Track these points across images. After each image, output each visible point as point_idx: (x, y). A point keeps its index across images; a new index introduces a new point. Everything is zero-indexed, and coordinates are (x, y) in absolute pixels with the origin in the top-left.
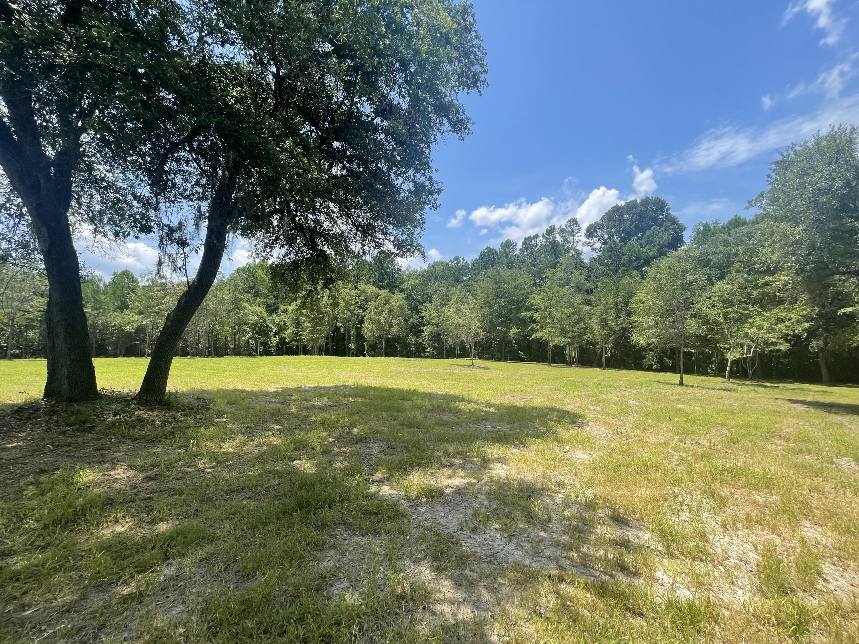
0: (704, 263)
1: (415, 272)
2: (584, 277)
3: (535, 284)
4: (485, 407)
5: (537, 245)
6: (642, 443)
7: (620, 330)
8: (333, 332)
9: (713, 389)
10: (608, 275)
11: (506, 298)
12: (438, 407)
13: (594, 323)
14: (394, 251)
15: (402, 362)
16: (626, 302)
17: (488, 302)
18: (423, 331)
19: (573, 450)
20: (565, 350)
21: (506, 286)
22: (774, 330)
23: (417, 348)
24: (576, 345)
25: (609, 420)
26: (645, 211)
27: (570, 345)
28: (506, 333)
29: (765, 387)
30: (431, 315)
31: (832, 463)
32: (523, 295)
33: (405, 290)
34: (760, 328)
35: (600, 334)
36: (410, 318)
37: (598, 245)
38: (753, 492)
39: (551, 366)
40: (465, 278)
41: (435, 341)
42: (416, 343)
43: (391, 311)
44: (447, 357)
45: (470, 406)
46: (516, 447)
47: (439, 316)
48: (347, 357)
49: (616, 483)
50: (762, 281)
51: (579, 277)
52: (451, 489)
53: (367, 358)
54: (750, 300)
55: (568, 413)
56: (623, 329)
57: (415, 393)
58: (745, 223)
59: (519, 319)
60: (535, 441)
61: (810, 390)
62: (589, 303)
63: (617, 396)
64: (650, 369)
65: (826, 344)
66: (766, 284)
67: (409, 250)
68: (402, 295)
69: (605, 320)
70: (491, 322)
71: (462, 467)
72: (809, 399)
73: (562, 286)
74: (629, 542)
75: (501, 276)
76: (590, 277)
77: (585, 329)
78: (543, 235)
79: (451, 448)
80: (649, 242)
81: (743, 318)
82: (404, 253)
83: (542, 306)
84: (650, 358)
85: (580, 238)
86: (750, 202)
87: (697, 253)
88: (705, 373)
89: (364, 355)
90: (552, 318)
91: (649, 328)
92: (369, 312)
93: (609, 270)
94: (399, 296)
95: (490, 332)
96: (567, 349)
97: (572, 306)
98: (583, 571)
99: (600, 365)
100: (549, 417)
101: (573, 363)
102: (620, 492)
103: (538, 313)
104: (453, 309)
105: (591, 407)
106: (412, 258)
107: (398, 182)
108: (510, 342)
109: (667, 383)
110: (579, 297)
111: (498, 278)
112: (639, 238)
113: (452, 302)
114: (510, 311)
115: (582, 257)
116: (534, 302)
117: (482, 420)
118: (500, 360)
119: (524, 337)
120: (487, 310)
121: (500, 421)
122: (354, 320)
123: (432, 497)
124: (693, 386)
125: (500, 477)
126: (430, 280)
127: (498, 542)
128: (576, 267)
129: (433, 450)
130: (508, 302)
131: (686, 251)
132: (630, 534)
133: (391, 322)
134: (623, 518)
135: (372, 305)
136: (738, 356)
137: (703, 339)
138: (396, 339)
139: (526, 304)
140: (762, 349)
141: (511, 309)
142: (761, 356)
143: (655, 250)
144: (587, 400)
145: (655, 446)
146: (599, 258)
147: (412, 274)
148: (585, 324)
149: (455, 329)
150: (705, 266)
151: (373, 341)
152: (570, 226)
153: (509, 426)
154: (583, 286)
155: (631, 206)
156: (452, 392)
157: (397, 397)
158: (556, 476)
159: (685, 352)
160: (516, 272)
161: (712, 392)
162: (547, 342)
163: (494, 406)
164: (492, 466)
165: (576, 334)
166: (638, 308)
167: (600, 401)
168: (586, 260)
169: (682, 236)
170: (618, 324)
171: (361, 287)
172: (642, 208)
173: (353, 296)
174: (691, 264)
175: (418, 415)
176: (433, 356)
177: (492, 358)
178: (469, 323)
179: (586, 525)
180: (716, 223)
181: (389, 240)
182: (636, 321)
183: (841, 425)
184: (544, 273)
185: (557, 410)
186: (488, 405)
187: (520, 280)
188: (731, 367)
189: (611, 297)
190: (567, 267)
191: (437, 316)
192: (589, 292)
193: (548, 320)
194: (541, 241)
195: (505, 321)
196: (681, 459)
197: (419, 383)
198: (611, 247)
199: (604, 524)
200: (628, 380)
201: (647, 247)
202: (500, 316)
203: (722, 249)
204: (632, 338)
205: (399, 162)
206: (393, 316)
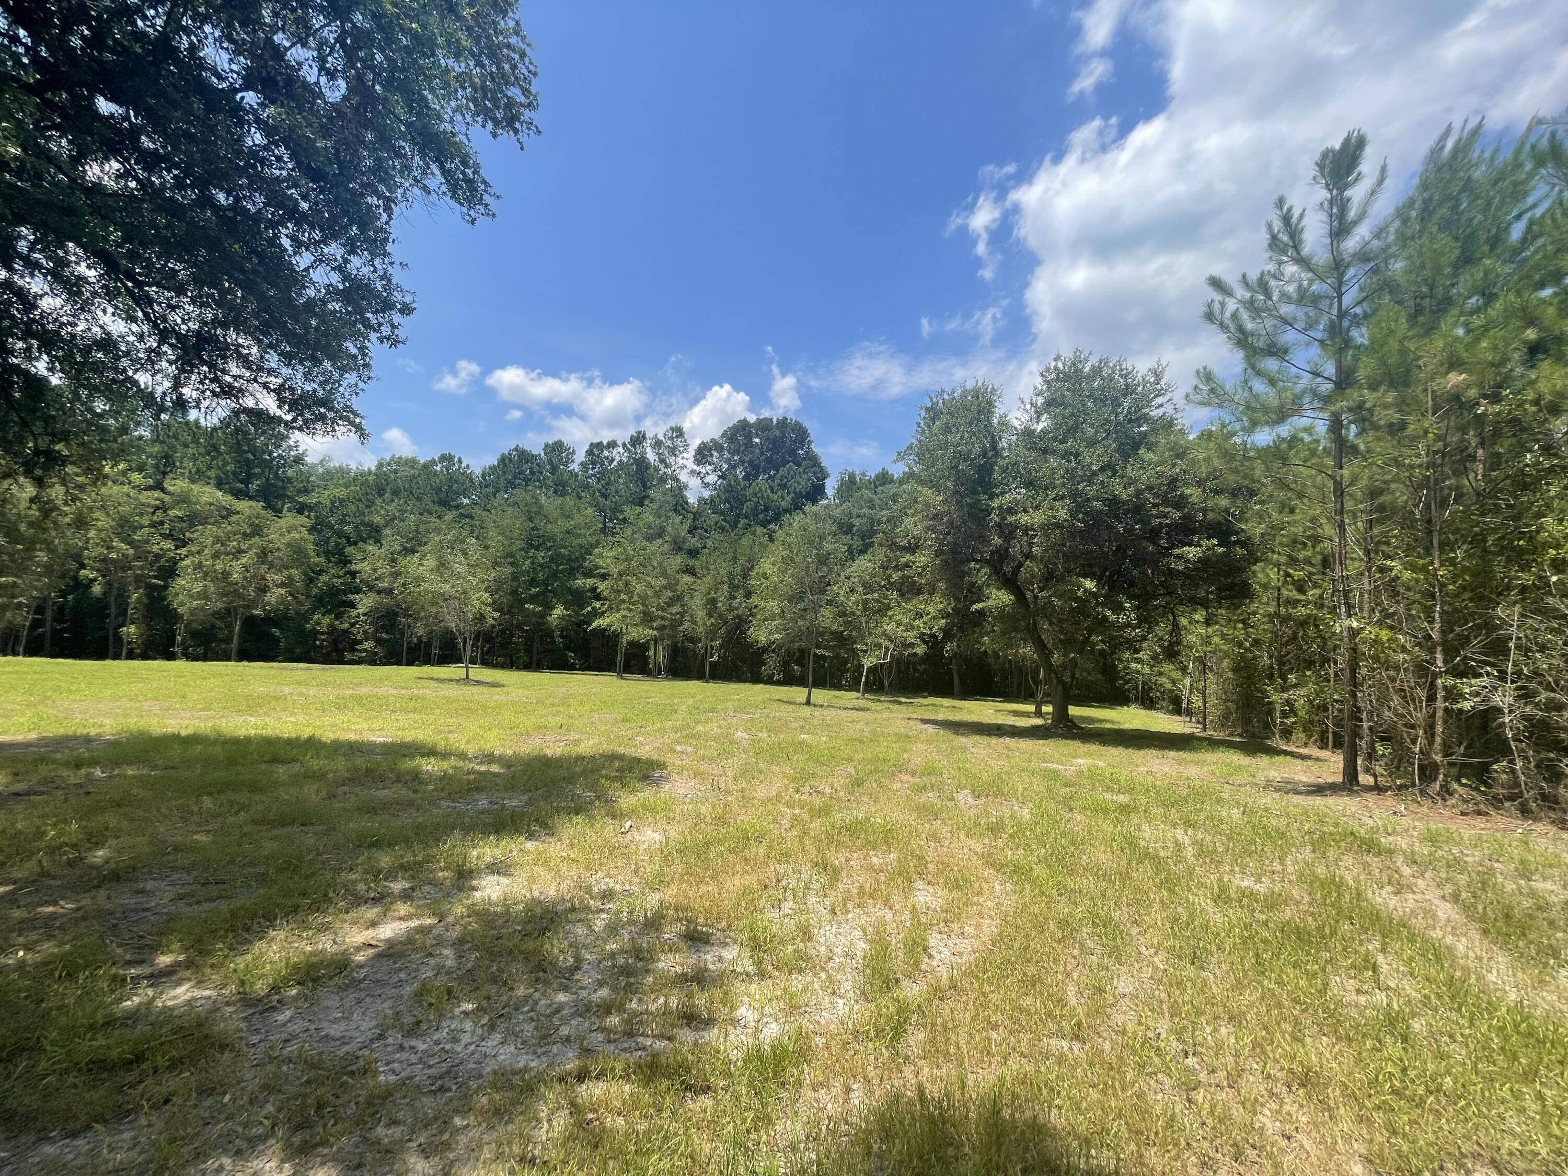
0: (846, 528)
1: (342, 472)
2: (686, 527)
3: (603, 530)
4: (482, 763)
5: (613, 460)
6: (745, 800)
7: (735, 618)
8: (63, 594)
9: (846, 709)
10: (723, 529)
11: (549, 549)
12: (368, 771)
13: (697, 605)
14: (279, 413)
15: (285, 673)
16: (745, 576)
17: (511, 555)
18: (352, 605)
19: (638, 829)
20: (648, 649)
21: (549, 526)
22: (912, 627)
23: (335, 642)
24: (666, 642)
25: (704, 767)
26: (782, 438)
27: (656, 640)
28: (543, 615)
29: (900, 703)
30: (375, 570)
31: (952, 799)
32: (581, 547)
33: (311, 508)
34: (899, 624)
35: (704, 624)
36: (321, 572)
37: (712, 478)
38: (871, 853)
39: (622, 678)
40: (466, 501)
41: (382, 627)
42: (332, 629)
43: (263, 555)
44: (410, 663)
45: (445, 765)
46: (531, 836)
47: (396, 575)
48: (108, 662)
49: (698, 874)
50: (903, 560)
51: (677, 526)
52: (371, 952)
53: (180, 665)
54: (890, 586)
55: (639, 760)
56: (739, 617)
57: (312, 744)
58: (892, 481)
59: (570, 590)
60: (571, 819)
61: (942, 706)
62: (691, 571)
63: (720, 727)
64: (770, 681)
65: (959, 646)
66: (907, 565)
67: (322, 418)
68: (303, 520)
69: (713, 602)
70: (514, 593)
71: (406, 896)
72: (941, 717)
73: (650, 539)
74: (706, 970)
75: (541, 507)
76: (696, 528)
77: (682, 614)
78: (624, 445)
79: (385, 860)
80: (784, 486)
81: (883, 609)
82: (306, 422)
83: (614, 571)
84: (771, 663)
85: (685, 461)
86: (899, 454)
87: (837, 512)
88: (838, 687)
89: (171, 657)
90: (630, 593)
91: (772, 617)
92: (194, 549)
93: (724, 520)
94: (289, 519)
95: (509, 612)
96: (652, 647)
97: (664, 575)
98: (626, 1045)
99: (701, 676)
100: (604, 772)
101: (659, 673)
102: (703, 889)
103: (606, 582)
104: (430, 562)
105: (679, 748)
106: (328, 438)
107: (303, 260)
108: (550, 634)
109: (791, 703)
110: (678, 561)
111: (534, 509)
112: (770, 477)
113: (429, 547)
114: (554, 576)
115: (688, 494)
116: (600, 562)
117: (469, 790)
118: (527, 667)
119: (579, 625)
120: (508, 570)
121: (506, 789)
122: (141, 568)
123: (315, 980)
124: (822, 706)
125: (489, 903)
126: (381, 495)
127: (466, 1039)
128: (675, 510)
129: (336, 871)
130: (552, 559)
131: (826, 507)
132: (709, 958)
133: (263, 578)
134: (702, 932)
135: (206, 535)
136: (875, 661)
137: (838, 636)
138: (272, 620)
139: (586, 564)
140: (900, 653)
141: (557, 571)
142: (898, 661)
143: (788, 499)
144: (673, 735)
145: (764, 803)
146: (712, 499)
147: (333, 476)
148: (682, 606)
149: (432, 604)
150: (846, 533)
151: (203, 623)
152: (671, 438)
153: (525, 798)
154: (684, 542)
155: (764, 426)
156: (409, 736)
157: (256, 756)
158: (600, 882)
159: (816, 655)
160: (572, 503)
161: (844, 713)
162: (617, 636)
163: (501, 760)
164: (475, 883)
165: (667, 623)
166: (760, 586)
167: (693, 736)
168: (692, 500)
169: (823, 485)
170: (731, 610)
171: (176, 485)
172: (777, 433)
173: (149, 505)
174: (830, 527)
175: (312, 793)
176: (372, 660)
177: (511, 664)
178: (465, 592)
179: (641, 960)
180: (864, 474)
181: (265, 386)
182: (756, 607)
183: (965, 749)
184: (622, 512)
185: (621, 758)
186: (490, 758)
187: (578, 519)
188: (867, 677)
189: (724, 564)
190: (661, 507)
191: (391, 574)
192: (693, 553)
193: (623, 596)
194: (619, 455)
195: (543, 594)
196: (795, 818)
197: (327, 720)
198: (729, 485)
199: (670, 950)
200: (739, 700)
201: (779, 494)
202: (532, 582)
203: (865, 511)
204: (749, 633)
205: (304, 216)
206: (271, 566)
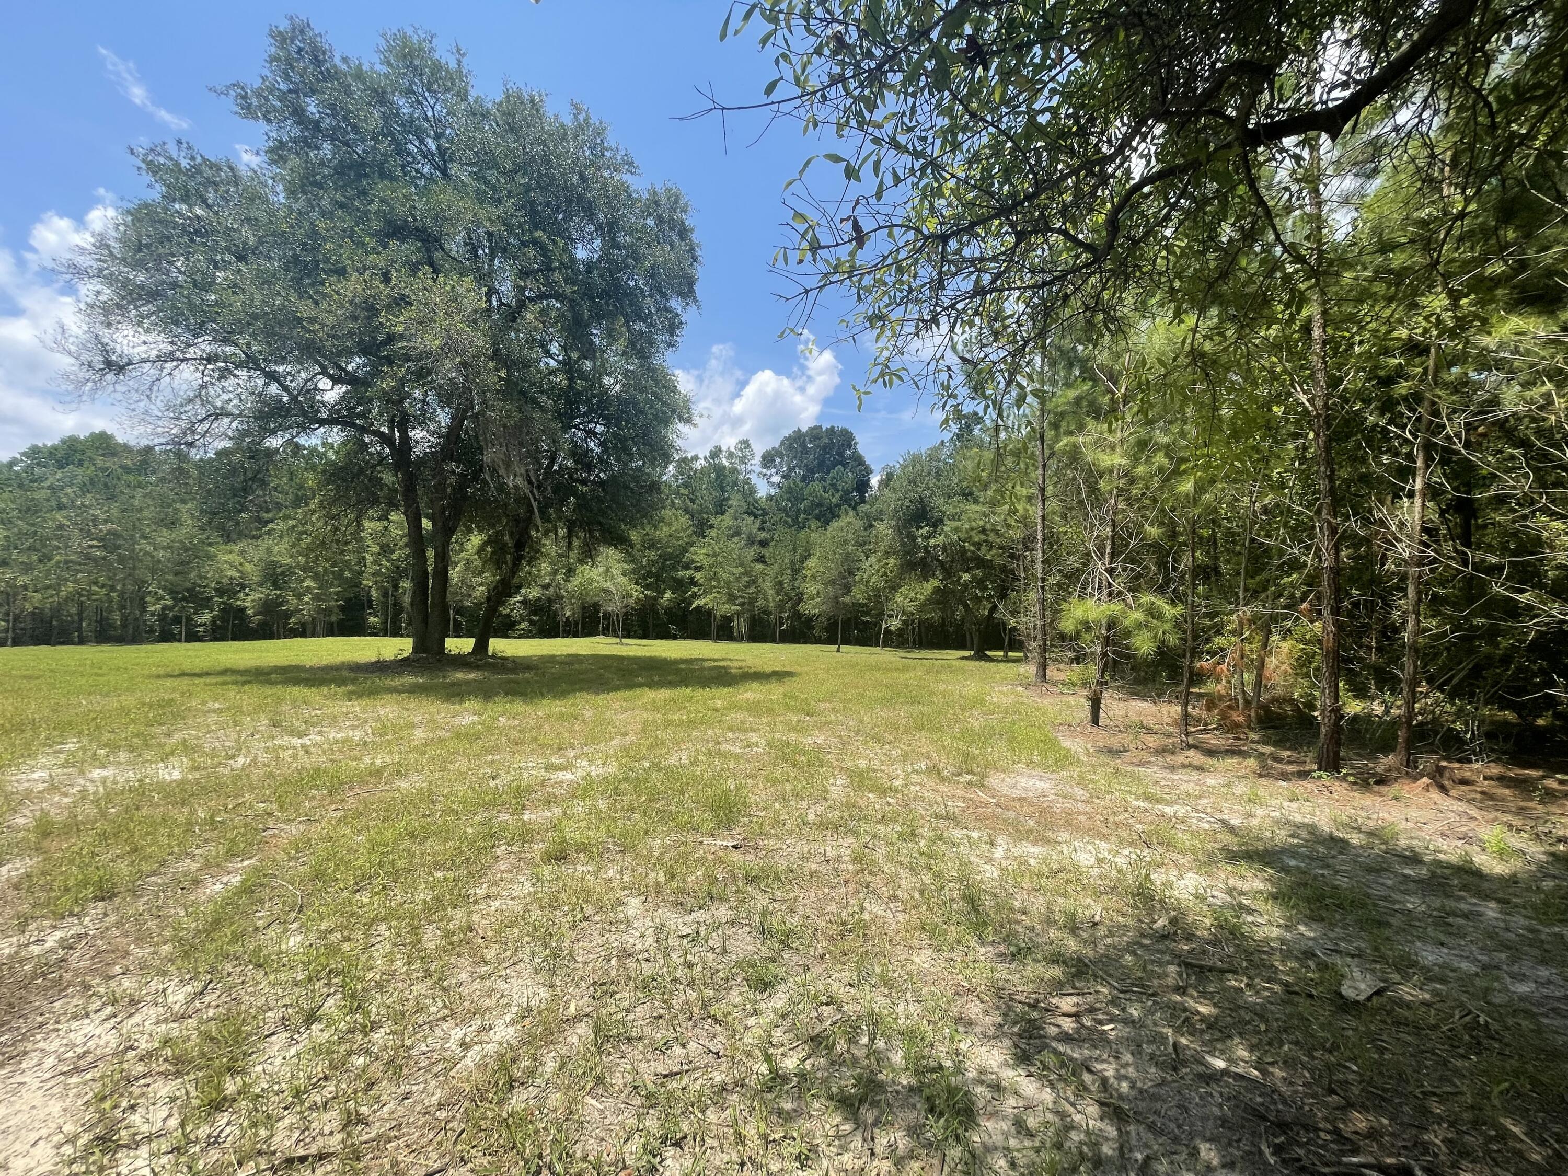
2: (757, 524)
5: (697, 470)
7: (796, 595)
10: (786, 522)
20: (733, 621)
24: (746, 615)
26: (832, 442)
27: (738, 614)
28: (657, 599)
32: (680, 546)
35: (775, 600)
51: (751, 525)
56: (800, 594)
59: (675, 579)
62: (761, 559)
73: (730, 538)
76: (765, 522)
77: (757, 594)
78: (705, 458)
80: (832, 485)
83: (706, 564)
90: (718, 580)
91: (814, 597)
96: (736, 619)
99: (773, 641)
101: (742, 638)
103: (700, 573)
108: (661, 613)
110: (751, 553)
115: (757, 492)
116: (695, 558)
119: (684, 604)
128: (748, 511)
130: (661, 557)
139: (685, 559)
141: (664, 565)
146: (777, 495)
148: (757, 587)
152: (741, 449)
154: (755, 537)
155: (815, 433)
162: (709, 612)
165: (746, 600)
168: (762, 500)
169: (868, 480)
170: (794, 589)
172: (827, 438)
187: (677, 526)
189: (787, 554)
192: (764, 544)
193: (713, 583)
194: (701, 466)
195: (657, 582)
198: (791, 484)
201: (830, 493)
